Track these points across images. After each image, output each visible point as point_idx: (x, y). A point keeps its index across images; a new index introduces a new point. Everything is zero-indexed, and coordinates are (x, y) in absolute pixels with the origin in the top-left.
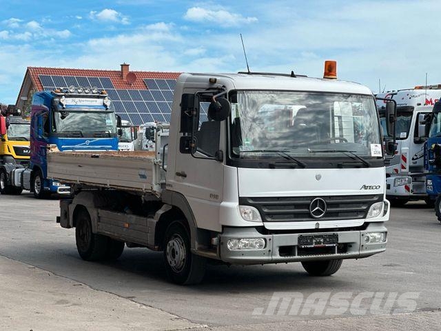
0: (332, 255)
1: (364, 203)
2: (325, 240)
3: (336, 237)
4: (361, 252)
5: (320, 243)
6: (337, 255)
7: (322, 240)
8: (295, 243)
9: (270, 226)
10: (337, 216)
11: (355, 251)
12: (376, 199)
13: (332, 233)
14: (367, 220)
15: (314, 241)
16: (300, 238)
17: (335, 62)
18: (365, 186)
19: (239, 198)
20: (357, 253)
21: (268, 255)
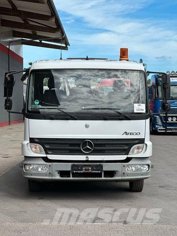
0: (99, 178)
1: (127, 144)
2: (92, 168)
3: (101, 166)
4: (123, 178)
5: (88, 170)
6: (103, 178)
7: (90, 168)
8: (69, 169)
9: (51, 157)
10: (104, 153)
11: (118, 177)
12: (137, 142)
13: (98, 164)
14: (129, 156)
15: (84, 168)
16: (73, 166)
17: (127, 49)
18: (126, 132)
19: (30, 138)
20: (120, 178)
21: (50, 176)
